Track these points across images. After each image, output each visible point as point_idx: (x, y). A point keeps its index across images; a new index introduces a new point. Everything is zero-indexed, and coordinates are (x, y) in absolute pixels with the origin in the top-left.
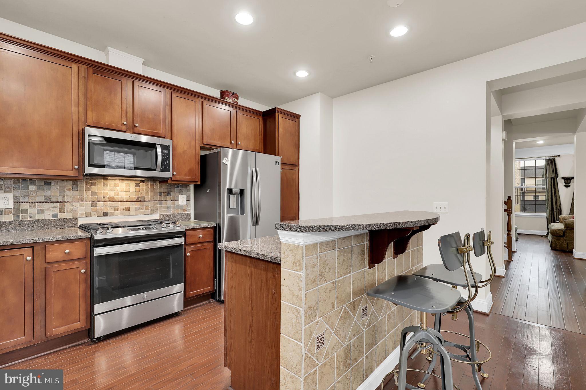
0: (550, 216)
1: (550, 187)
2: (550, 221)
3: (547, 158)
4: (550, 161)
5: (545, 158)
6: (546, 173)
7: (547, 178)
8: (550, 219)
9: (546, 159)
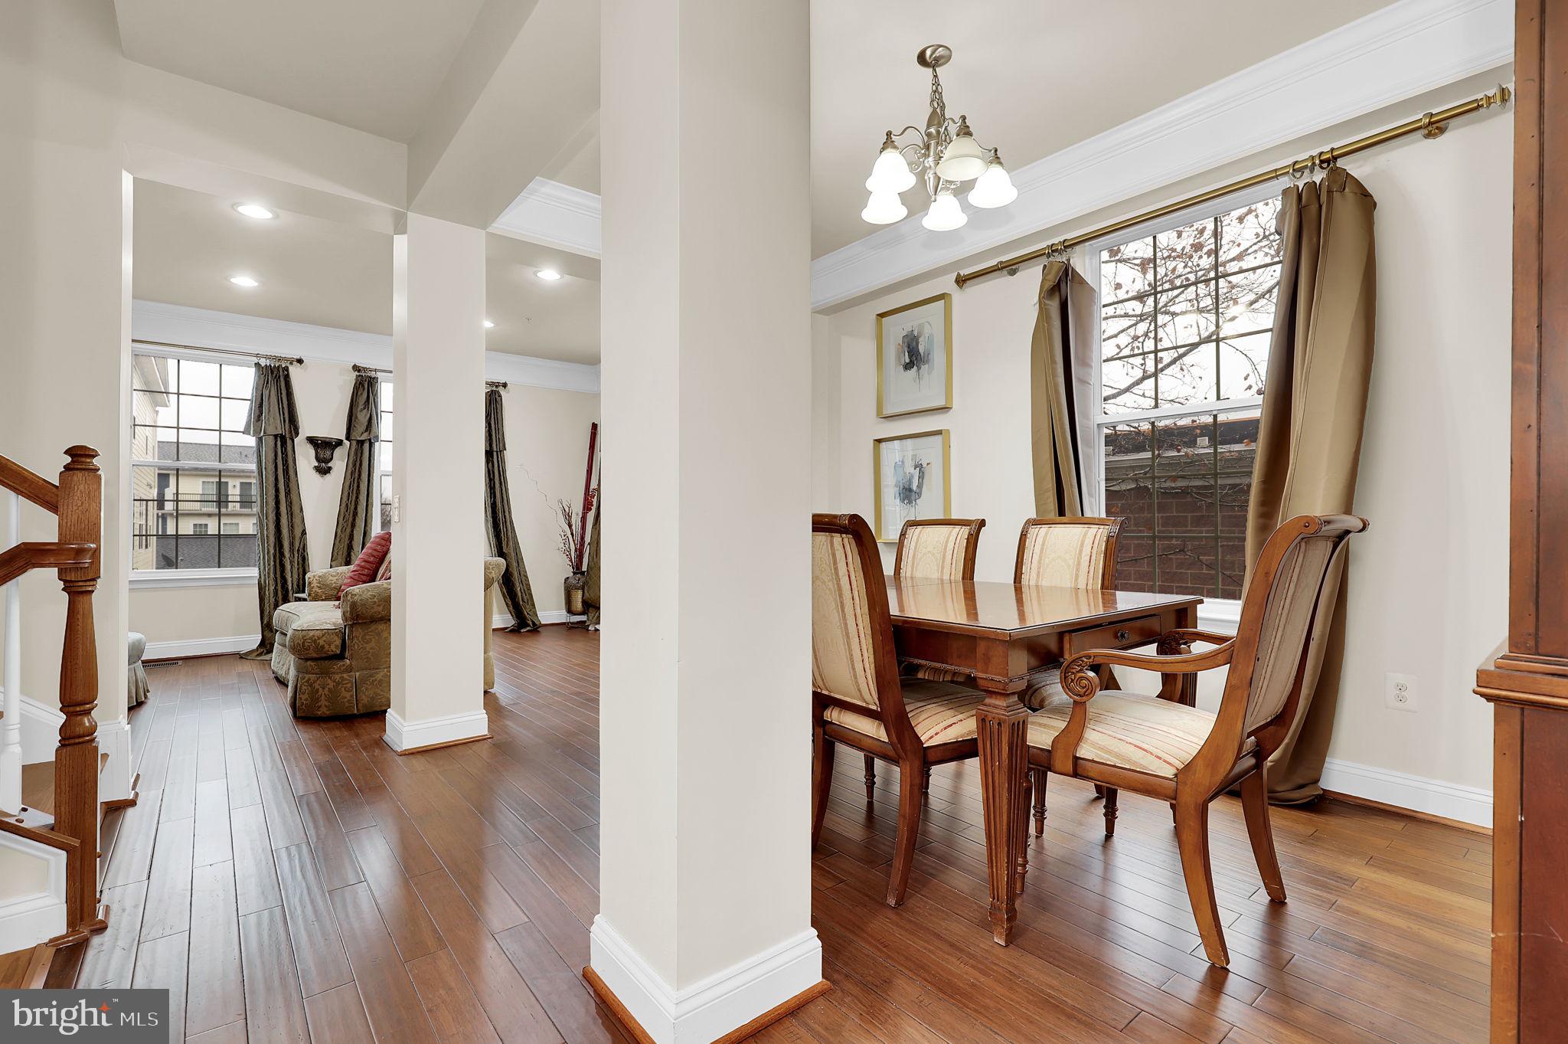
0: (272, 575)
1: (271, 467)
2: (272, 595)
3: (263, 362)
4: (272, 373)
5: (256, 360)
6: (259, 418)
7: (262, 435)
8: (272, 588)
9: (257, 365)
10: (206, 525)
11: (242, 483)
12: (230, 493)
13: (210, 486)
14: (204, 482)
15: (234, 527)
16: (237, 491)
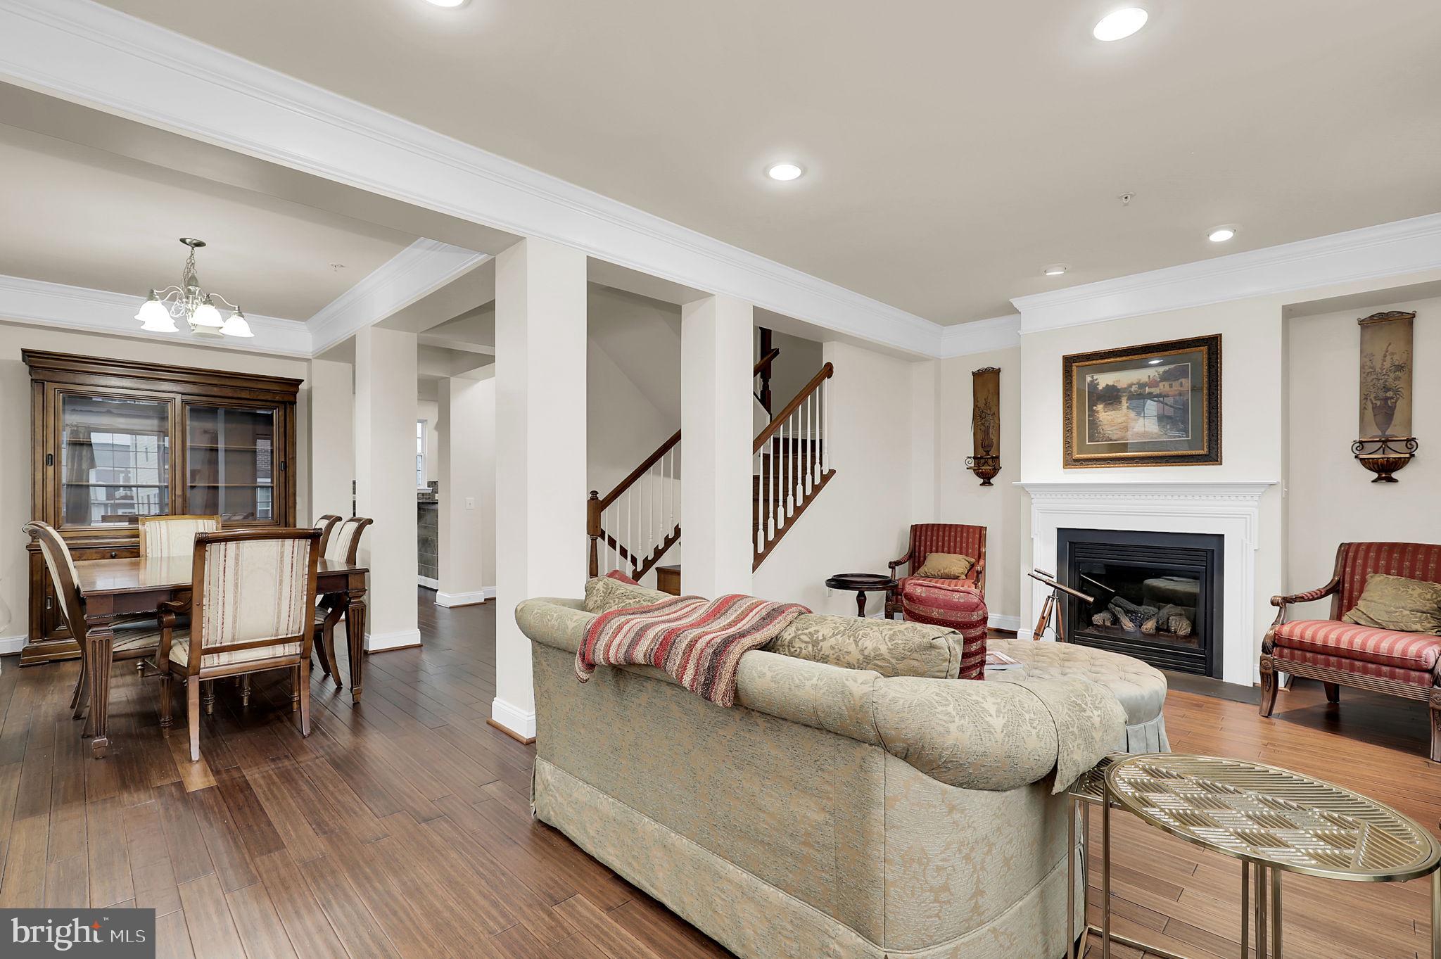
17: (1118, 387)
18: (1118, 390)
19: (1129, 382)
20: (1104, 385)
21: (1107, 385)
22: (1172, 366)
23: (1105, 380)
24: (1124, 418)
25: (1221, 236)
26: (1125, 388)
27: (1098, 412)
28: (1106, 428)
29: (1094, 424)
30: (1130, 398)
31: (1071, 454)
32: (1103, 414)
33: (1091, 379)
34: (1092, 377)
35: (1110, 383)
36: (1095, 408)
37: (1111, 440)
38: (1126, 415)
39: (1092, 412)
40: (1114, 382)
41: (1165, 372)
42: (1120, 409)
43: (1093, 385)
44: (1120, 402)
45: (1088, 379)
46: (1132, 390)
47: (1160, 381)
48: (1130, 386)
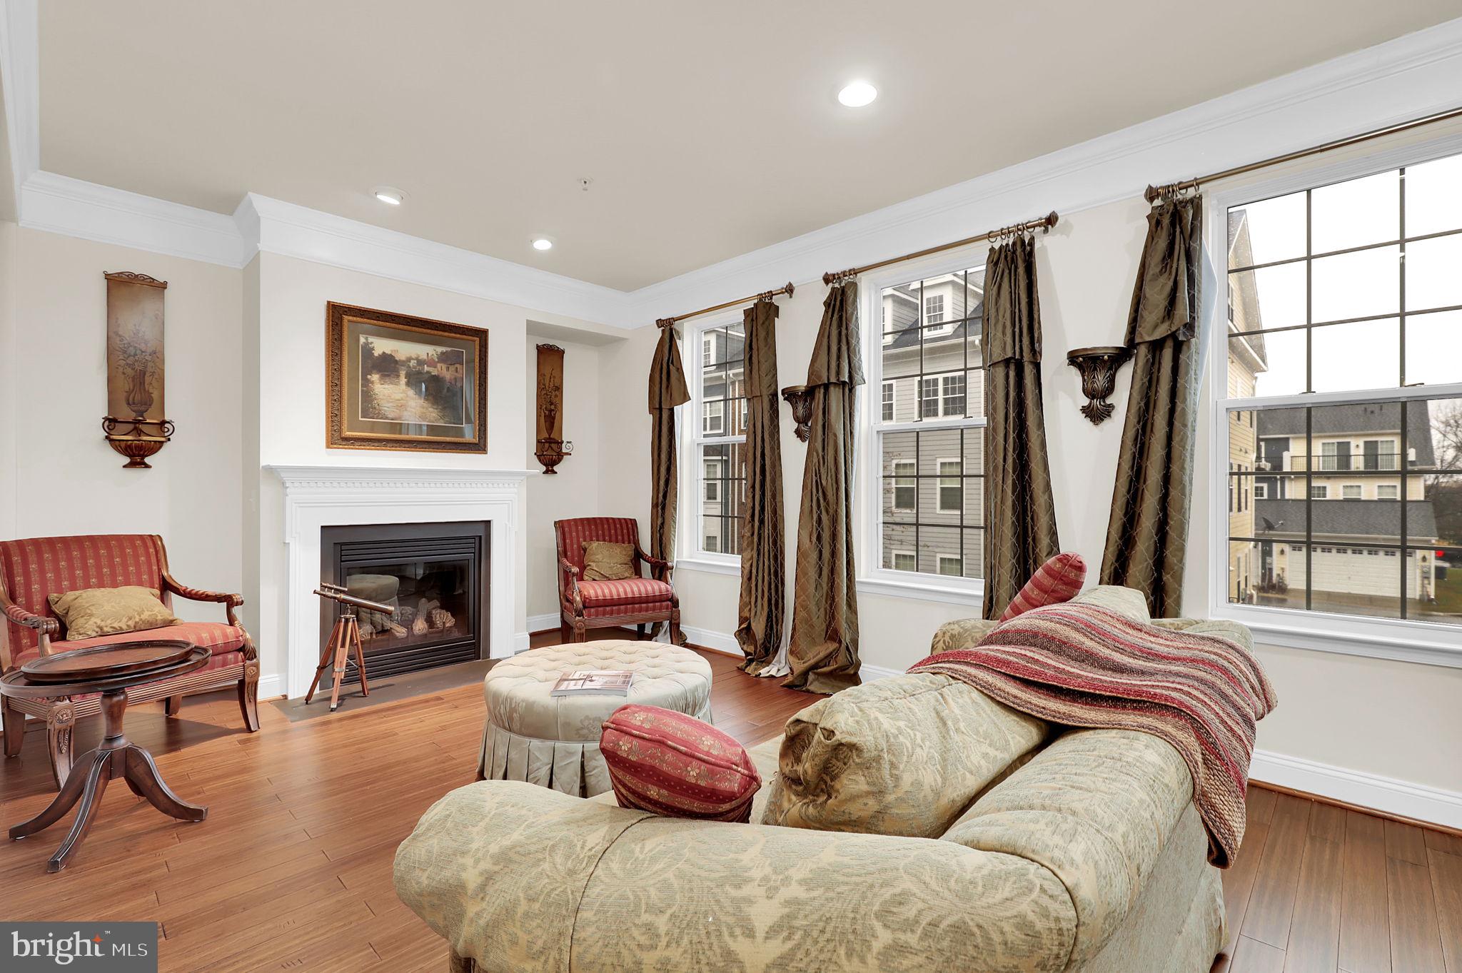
9: (991, 250)
10: (1324, 488)
11: (1366, 442)
12: (1352, 453)
13: (1331, 447)
14: (1323, 444)
15: (1355, 490)
16: (1361, 451)
17: (397, 359)
18: (396, 362)
19: (408, 356)
20: (381, 353)
21: (384, 353)
22: (449, 349)
23: (382, 346)
24: (402, 395)
25: (542, 245)
26: (404, 361)
27: (372, 383)
28: (381, 403)
29: (368, 396)
30: (408, 376)
31: (340, 431)
32: (379, 386)
33: (364, 341)
34: (367, 339)
35: (388, 352)
36: (369, 377)
37: (387, 418)
38: (404, 392)
39: (366, 382)
40: (392, 351)
41: (442, 353)
42: (397, 384)
43: (368, 351)
44: (398, 376)
45: (362, 340)
46: (411, 364)
47: (438, 362)
48: (409, 359)
